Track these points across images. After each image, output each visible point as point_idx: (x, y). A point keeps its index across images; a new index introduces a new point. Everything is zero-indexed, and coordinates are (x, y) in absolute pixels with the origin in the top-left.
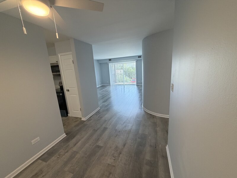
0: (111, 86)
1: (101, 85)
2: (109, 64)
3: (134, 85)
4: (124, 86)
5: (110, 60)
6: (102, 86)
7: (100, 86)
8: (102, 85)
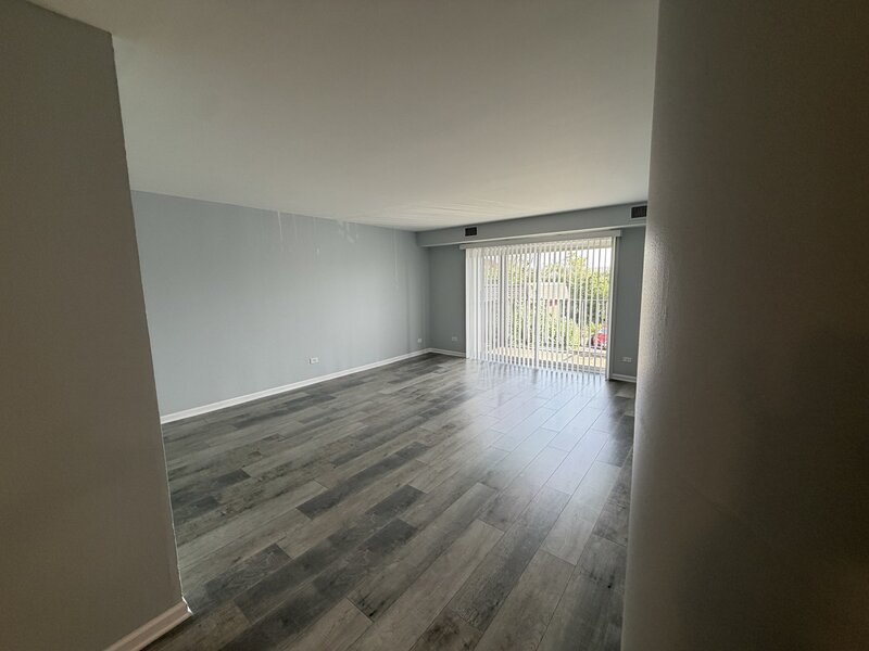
0: (468, 361)
1: (426, 351)
2: (468, 251)
3: (593, 371)
4: (536, 371)
5: (471, 231)
6: (431, 356)
7: (414, 354)
8: (430, 350)
